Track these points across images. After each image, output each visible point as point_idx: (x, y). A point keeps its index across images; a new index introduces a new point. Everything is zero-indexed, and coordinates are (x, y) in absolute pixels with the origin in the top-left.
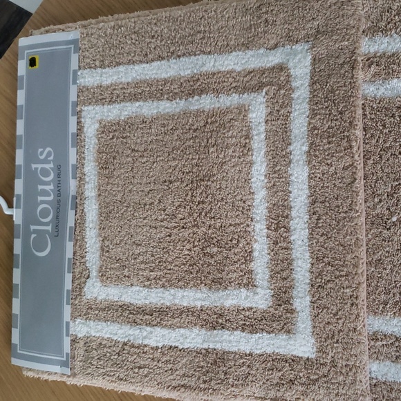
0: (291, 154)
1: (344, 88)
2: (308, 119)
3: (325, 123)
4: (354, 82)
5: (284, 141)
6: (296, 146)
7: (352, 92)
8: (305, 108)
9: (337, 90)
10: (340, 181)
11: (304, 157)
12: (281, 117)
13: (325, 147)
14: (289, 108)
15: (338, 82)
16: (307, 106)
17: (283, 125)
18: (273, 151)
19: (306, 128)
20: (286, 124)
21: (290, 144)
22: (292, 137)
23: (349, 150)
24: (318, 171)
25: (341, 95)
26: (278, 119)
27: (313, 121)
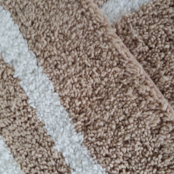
0: (63, 157)
1: (79, 26)
2: (56, 94)
3: (84, 85)
4: (87, 10)
5: (40, 145)
6: (63, 142)
7: (94, 25)
8: (44, 82)
9: (72, 33)
10: (160, 157)
11: (85, 151)
12: (18, 114)
13: (106, 118)
14: (20, 95)
15: (67, 23)
16: (45, 77)
17: (26, 122)
18: (34, 167)
19: (62, 108)
20: (29, 119)
21: (53, 143)
22: (50, 132)
23: (144, 102)
24: (118, 161)
25: (81, 37)
26: (15, 119)
27: (66, 92)
